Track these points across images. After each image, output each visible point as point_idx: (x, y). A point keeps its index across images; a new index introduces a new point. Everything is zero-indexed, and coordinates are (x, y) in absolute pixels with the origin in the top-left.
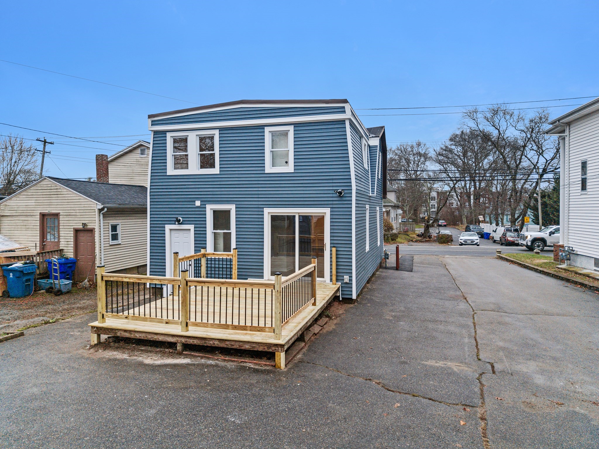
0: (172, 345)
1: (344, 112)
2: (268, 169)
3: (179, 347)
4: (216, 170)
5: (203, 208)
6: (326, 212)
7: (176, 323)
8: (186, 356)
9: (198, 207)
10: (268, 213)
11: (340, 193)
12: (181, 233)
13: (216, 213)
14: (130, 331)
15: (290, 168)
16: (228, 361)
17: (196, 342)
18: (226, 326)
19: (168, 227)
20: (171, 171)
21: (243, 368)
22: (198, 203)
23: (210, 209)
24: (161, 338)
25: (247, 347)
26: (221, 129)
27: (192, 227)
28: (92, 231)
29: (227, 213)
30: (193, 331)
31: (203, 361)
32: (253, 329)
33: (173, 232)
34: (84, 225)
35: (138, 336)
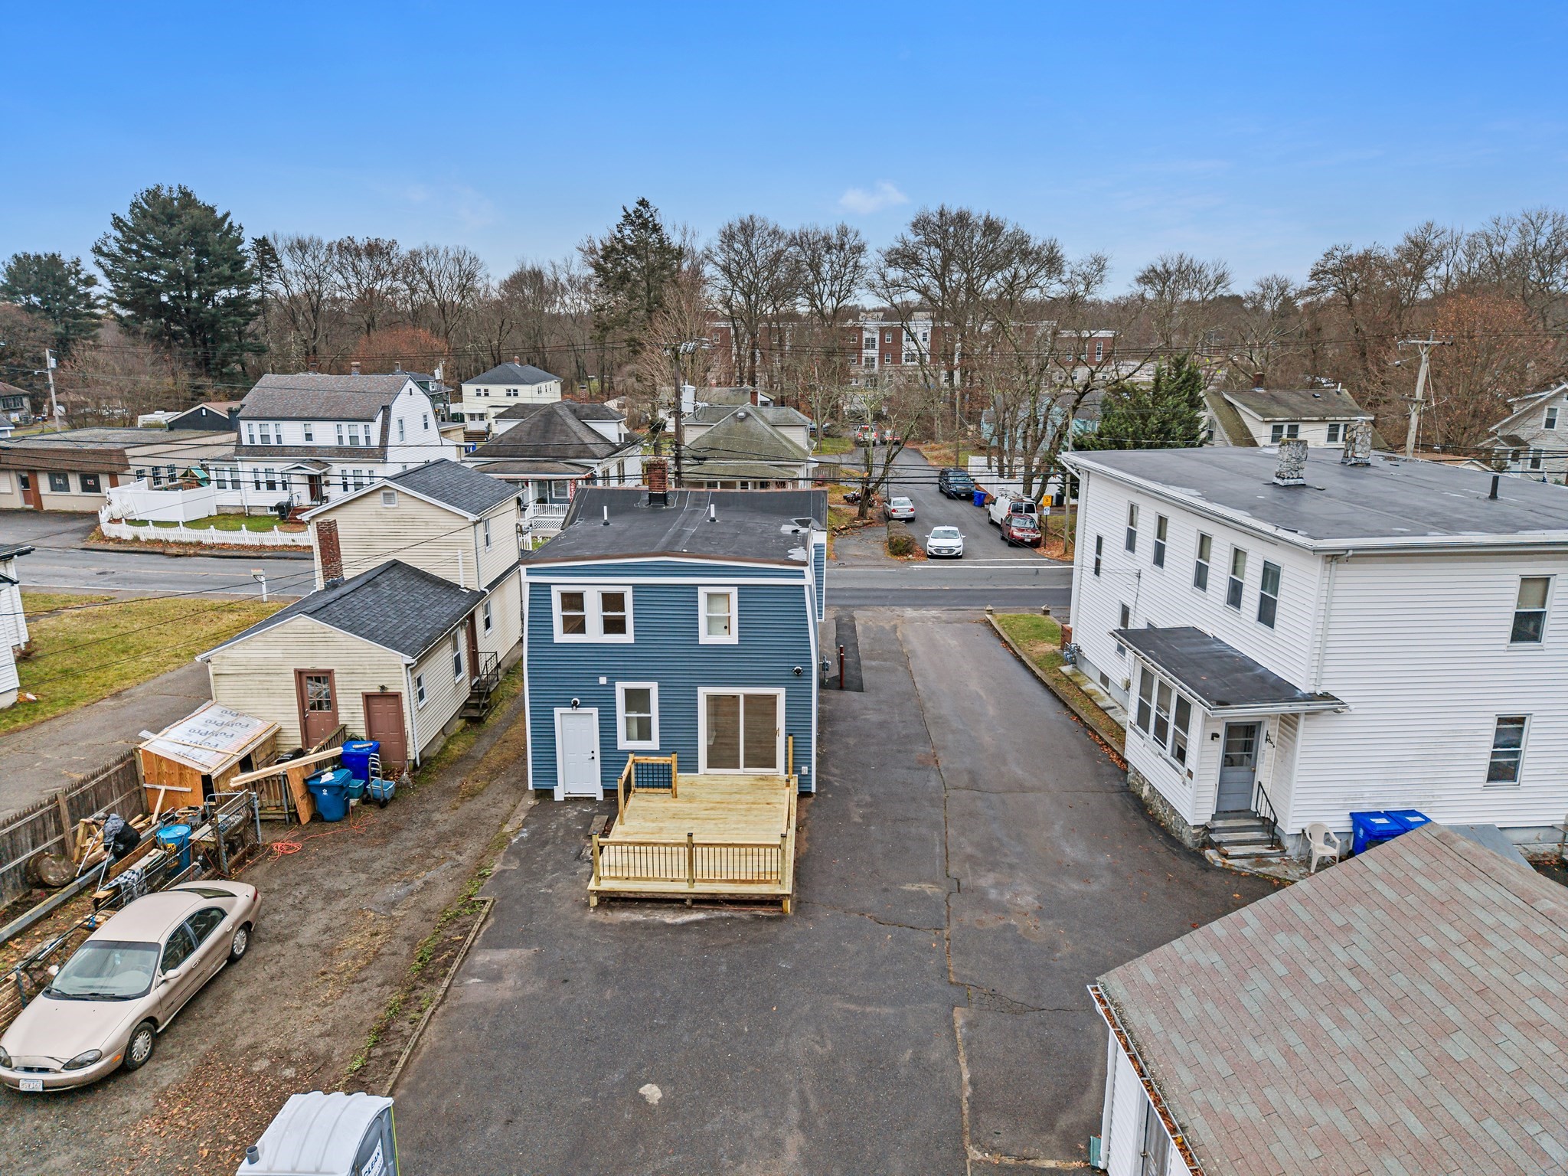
0: (683, 901)
1: (803, 577)
2: (704, 639)
3: (688, 903)
4: (628, 638)
5: (611, 686)
6: (781, 693)
7: (683, 881)
8: (698, 910)
9: (603, 685)
10: (703, 692)
11: (798, 671)
12: (577, 718)
13: (629, 693)
14: (635, 893)
15: (733, 639)
16: (740, 911)
17: (705, 897)
18: (734, 881)
19: (557, 711)
20: (560, 637)
21: (757, 917)
22: (603, 680)
23: (620, 687)
24: (669, 896)
25: (756, 897)
26: (634, 586)
27: (595, 711)
28: (397, 696)
29: (646, 692)
30: (700, 888)
31: (717, 913)
32: (759, 882)
33: (564, 717)
34: (383, 688)
35: (644, 896)
